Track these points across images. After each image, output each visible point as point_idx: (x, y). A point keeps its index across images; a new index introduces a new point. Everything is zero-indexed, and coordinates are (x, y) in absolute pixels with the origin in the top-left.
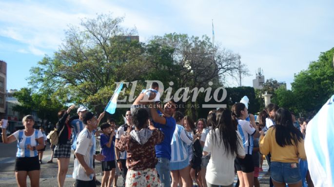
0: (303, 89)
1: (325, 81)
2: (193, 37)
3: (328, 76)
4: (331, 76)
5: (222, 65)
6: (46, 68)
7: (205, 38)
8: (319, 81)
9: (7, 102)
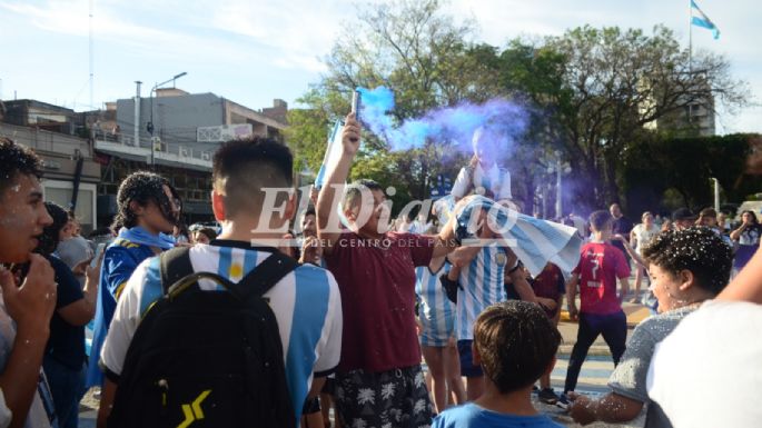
2: (630, 31)
7: (658, 33)
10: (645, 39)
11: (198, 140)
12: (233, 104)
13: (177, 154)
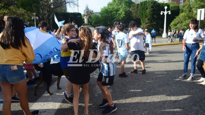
0: (104, 15)
1: (114, 12)
3: (115, 10)
4: (117, 10)
8: (111, 12)
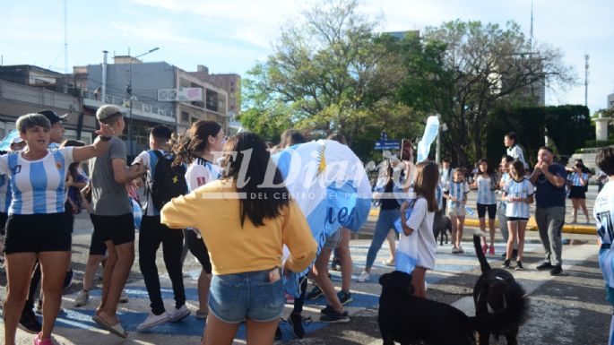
2: (490, 25)
5: (530, 69)
6: (257, 80)
7: (510, 26)
9: (230, 128)
10: (501, 31)
11: (159, 100)
12: (181, 71)
13: (141, 109)
